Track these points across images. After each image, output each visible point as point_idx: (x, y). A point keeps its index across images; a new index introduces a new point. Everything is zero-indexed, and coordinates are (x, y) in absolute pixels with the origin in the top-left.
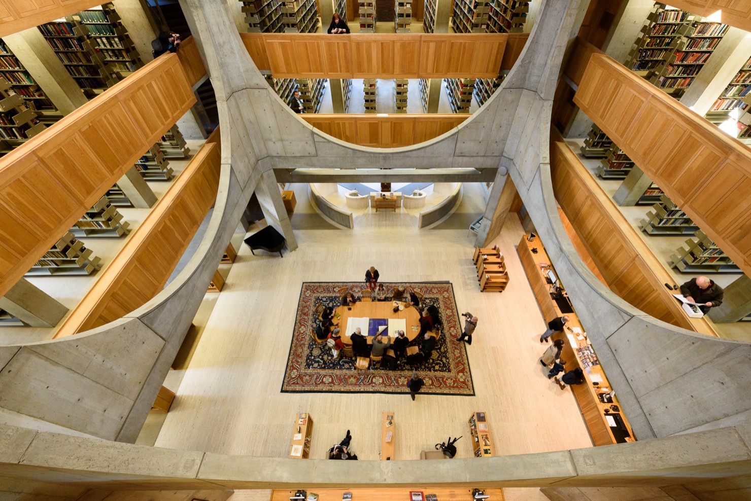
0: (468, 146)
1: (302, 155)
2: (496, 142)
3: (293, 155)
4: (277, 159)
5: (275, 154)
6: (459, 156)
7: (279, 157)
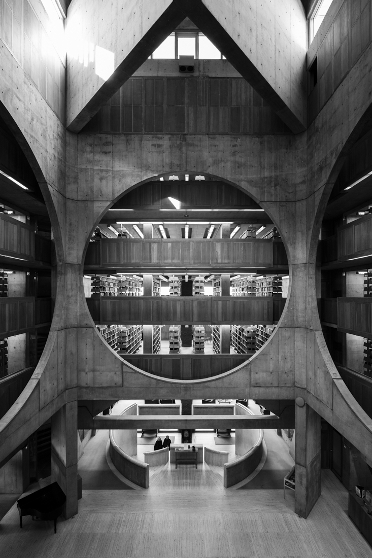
0: (261, 376)
1: (109, 385)
2: (286, 373)
3: (101, 386)
4: (84, 390)
5: (84, 385)
6: (255, 387)
7: (87, 388)
